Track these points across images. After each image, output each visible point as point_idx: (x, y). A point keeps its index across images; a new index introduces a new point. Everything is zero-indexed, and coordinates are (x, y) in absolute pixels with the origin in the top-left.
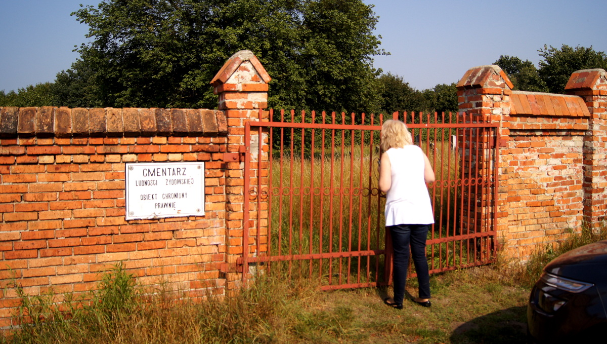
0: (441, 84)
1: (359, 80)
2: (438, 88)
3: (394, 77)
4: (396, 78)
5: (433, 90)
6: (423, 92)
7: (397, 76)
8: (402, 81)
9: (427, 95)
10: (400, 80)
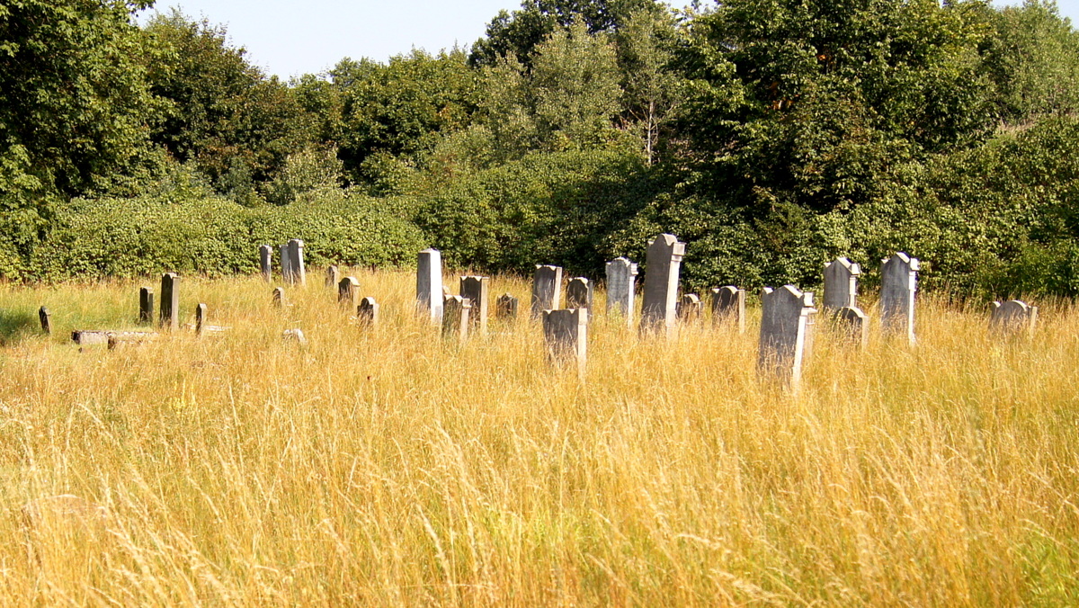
0: (356, 58)
1: (74, 22)
2: (347, 72)
3: (194, 25)
4: (201, 28)
5: (330, 80)
6: (292, 82)
7: (205, 23)
8: (222, 41)
9: (309, 96)
10: (217, 36)
